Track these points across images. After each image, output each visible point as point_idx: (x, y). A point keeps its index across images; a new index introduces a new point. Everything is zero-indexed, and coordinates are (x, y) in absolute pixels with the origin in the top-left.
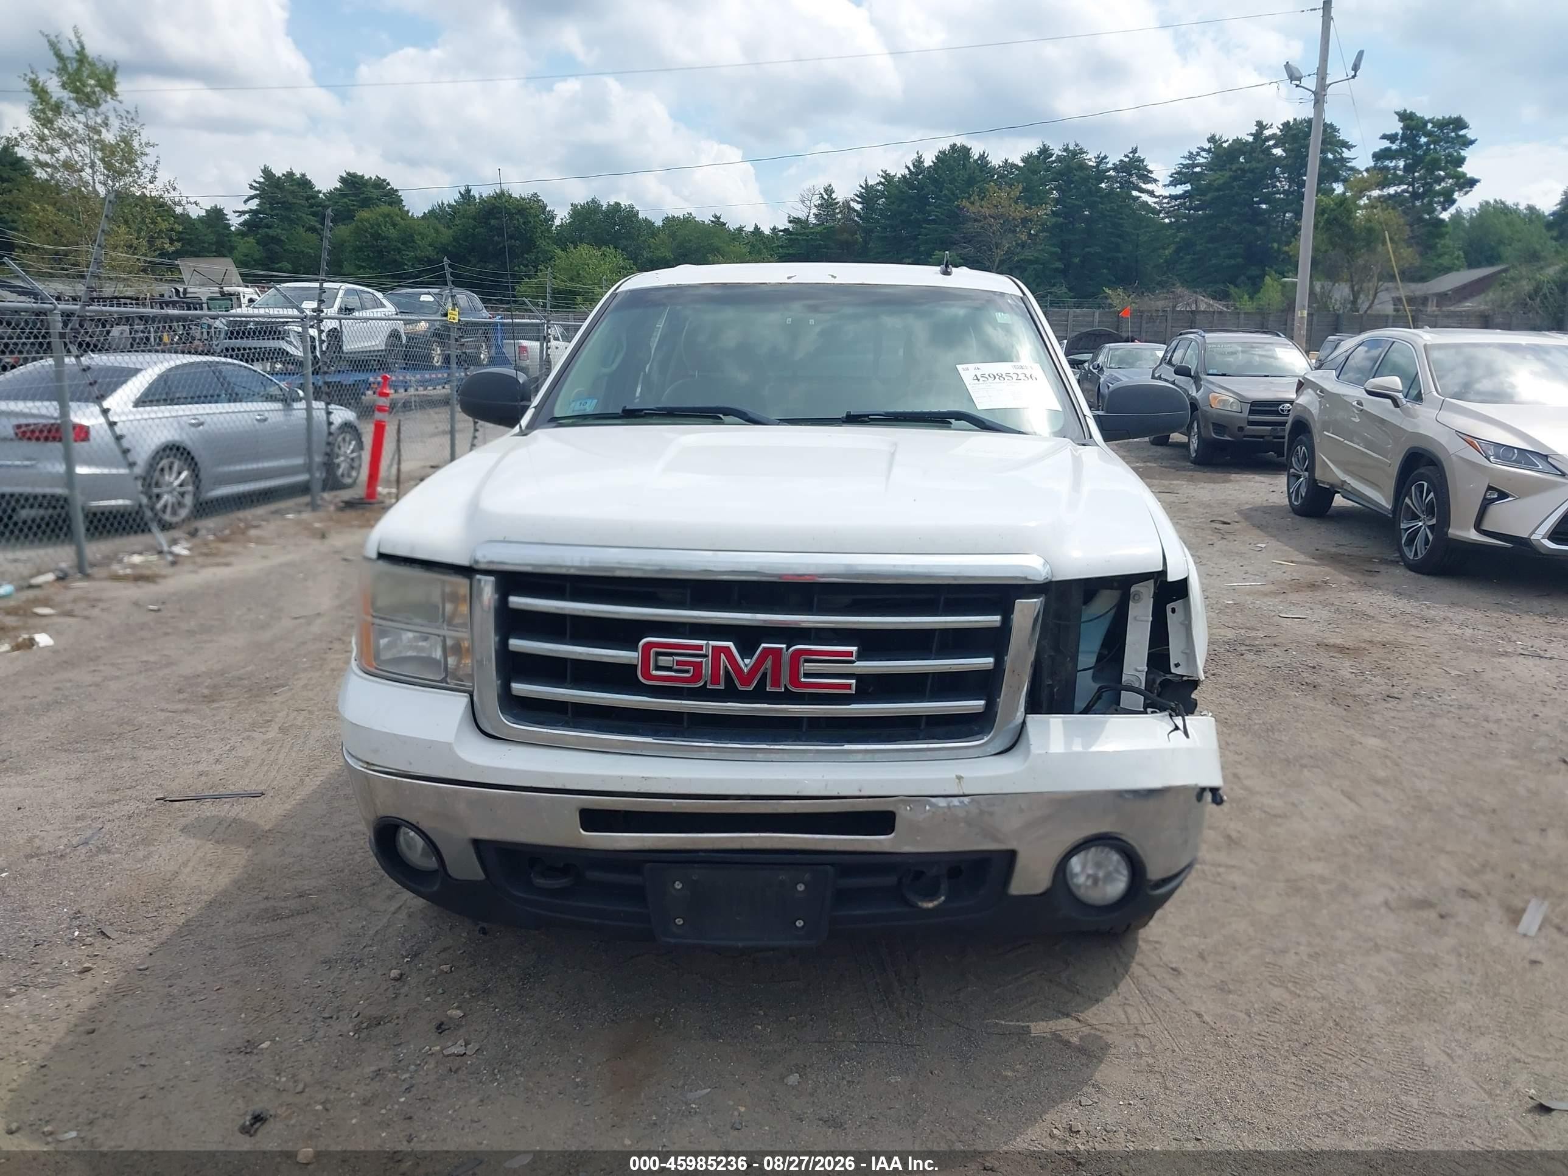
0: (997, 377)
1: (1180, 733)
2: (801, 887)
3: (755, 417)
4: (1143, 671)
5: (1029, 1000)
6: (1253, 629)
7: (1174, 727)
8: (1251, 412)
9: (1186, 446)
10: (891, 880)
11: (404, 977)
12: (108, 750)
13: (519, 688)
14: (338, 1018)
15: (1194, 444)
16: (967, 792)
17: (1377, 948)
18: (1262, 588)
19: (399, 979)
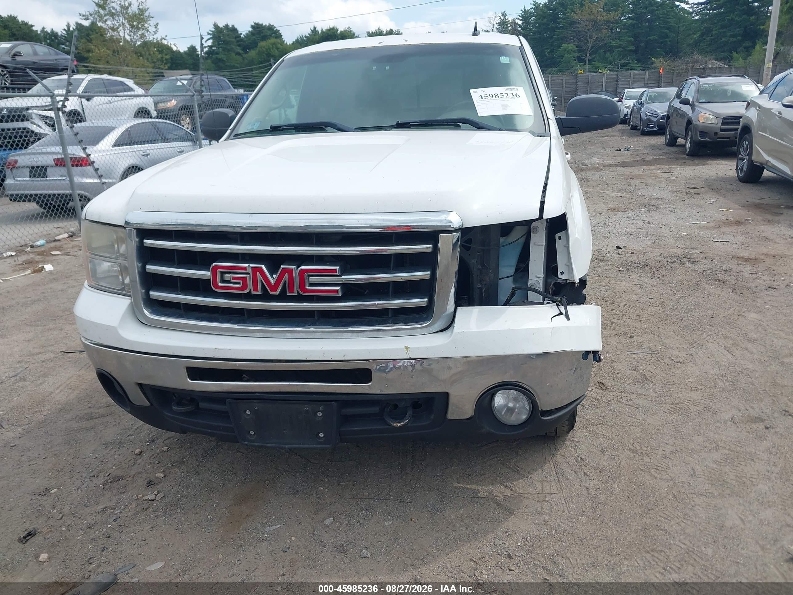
0: (494, 96)
1: (563, 317)
2: (320, 414)
3: (341, 127)
4: (541, 277)
5: (486, 476)
6: (694, 248)
7: (559, 313)
8: (723, 123)
9: (684, 146)
10: (375, 410)
11: (142, 453)
12: (51, 325)
13: (155, 294)
14: (97, 477)
15: (688, 144)
16: (412, 357)
17: (717, 448)
18: (708, 225)
19: (139, 455)
